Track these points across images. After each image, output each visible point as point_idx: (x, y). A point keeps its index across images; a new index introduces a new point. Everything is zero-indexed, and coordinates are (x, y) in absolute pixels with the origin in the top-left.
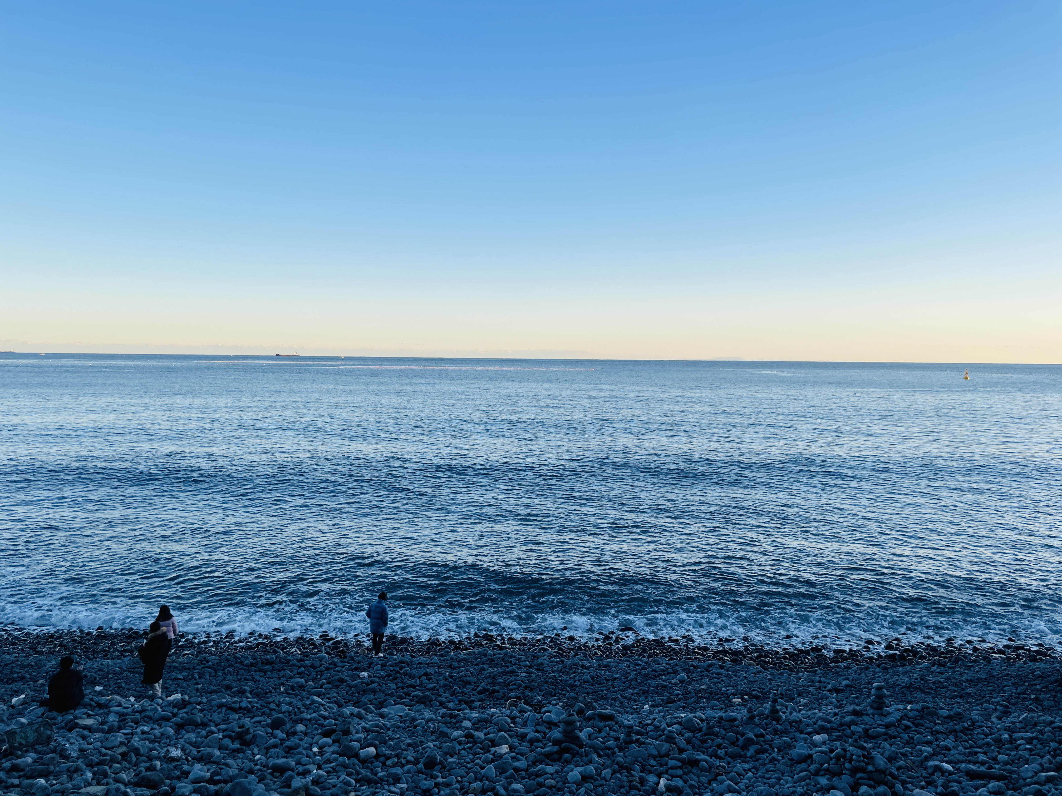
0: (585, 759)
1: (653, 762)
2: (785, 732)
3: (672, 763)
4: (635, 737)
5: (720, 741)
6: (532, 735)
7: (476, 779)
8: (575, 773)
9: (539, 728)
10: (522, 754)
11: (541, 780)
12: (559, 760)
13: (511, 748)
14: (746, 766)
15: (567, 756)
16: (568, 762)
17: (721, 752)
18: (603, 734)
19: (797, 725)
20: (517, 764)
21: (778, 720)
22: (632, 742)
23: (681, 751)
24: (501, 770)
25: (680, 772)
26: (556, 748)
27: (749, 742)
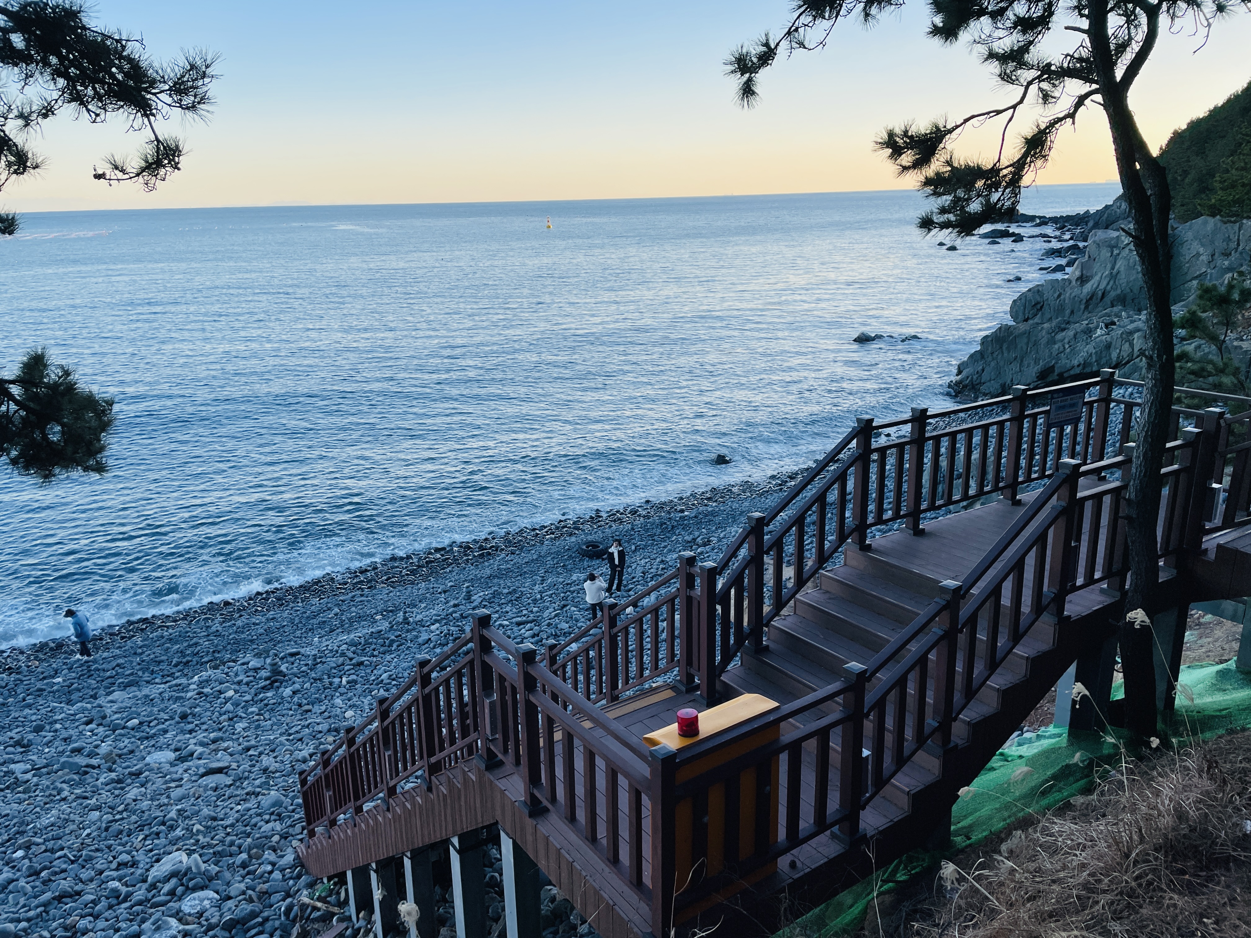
0: (290, 682)
1: (335, 671)
2: (414, 629)
3: (347, 668)
4: (319, 660)
5: (373, 646)
6: (246, 680)
7: (221, 715)
8: (288, 692)
9: (248, 674)
10: (245, 692)
11: (266, 702)
12: (272, 688)
13: (236, 691)
14: (393, 656)
15: (276, 684)
16: (278, 688)
17: (376, 653)
18: (296, 665)
19: (421, 623)
20: (244, 699)
21: (408, 623)
22: (317, 664)
23: (351, 659)
24: (236, 705)
25: (353, 671)
26: (268, 682)
27: (393, 641)
